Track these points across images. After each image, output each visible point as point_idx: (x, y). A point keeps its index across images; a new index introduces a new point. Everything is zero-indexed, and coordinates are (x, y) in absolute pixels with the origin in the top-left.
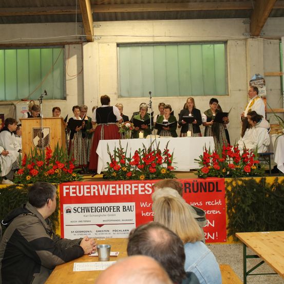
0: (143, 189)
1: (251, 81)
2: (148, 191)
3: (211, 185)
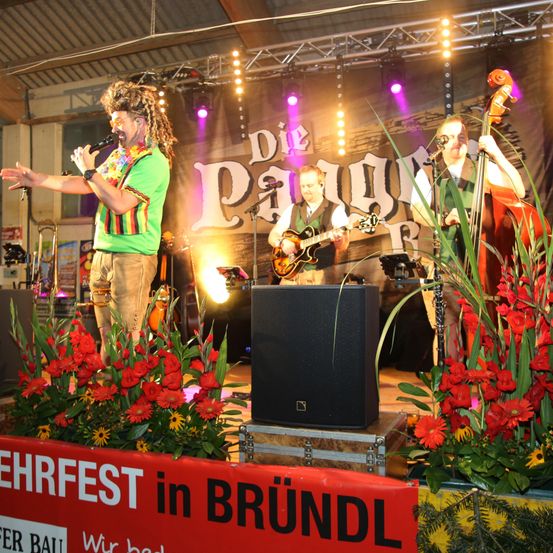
0: (92, 481)
2: (110, 494)
3: (352, 511)
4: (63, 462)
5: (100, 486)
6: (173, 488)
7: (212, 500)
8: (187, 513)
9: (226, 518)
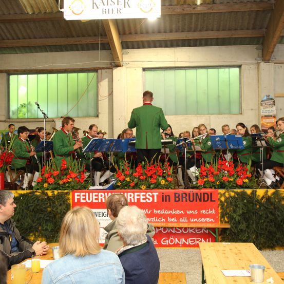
0: (144, 197)
1: (262, 101)
2: (149, 199)
3: (206, 195)
4: (136, 194)
5: (146, 198)
6: (166, 196)
7: (175, 197)
8: (169, 201)
9: (179, 200)
